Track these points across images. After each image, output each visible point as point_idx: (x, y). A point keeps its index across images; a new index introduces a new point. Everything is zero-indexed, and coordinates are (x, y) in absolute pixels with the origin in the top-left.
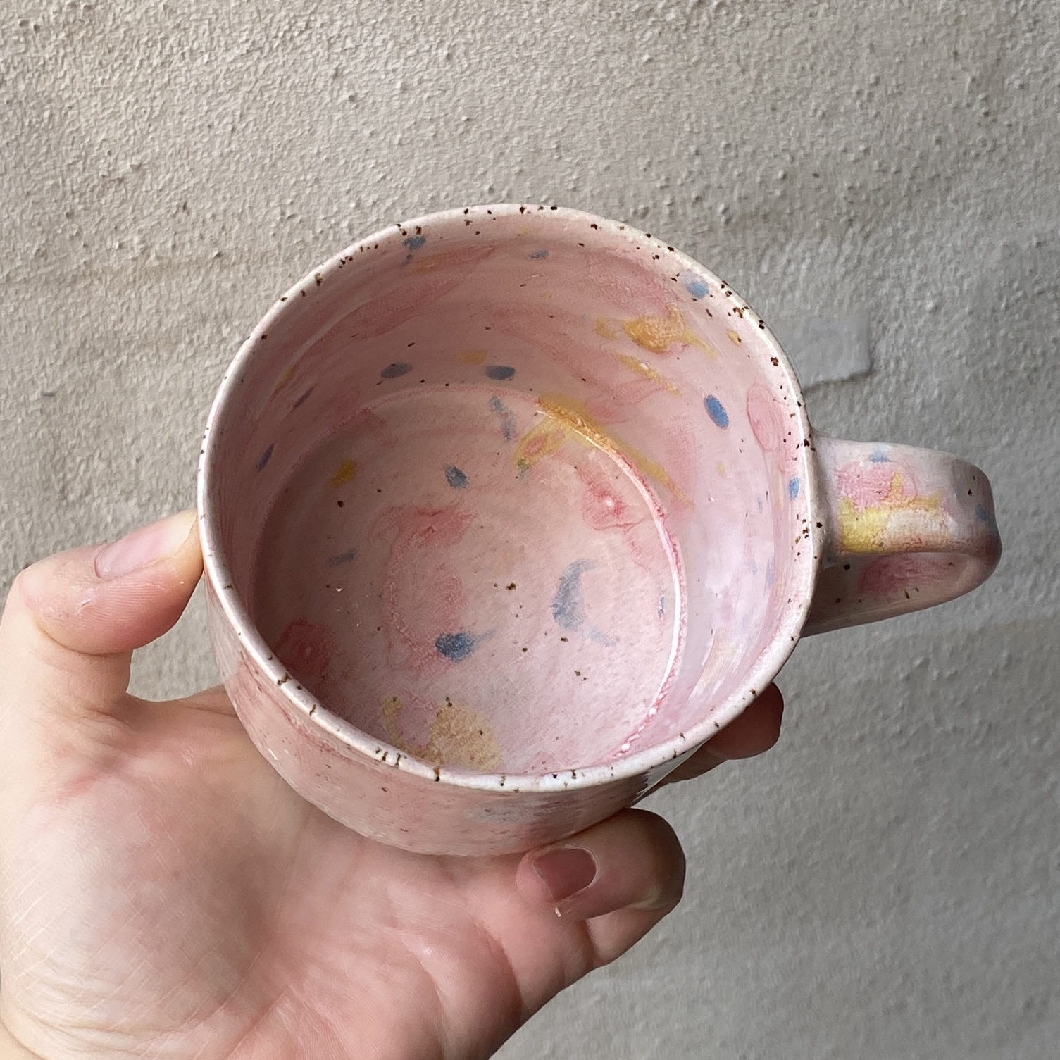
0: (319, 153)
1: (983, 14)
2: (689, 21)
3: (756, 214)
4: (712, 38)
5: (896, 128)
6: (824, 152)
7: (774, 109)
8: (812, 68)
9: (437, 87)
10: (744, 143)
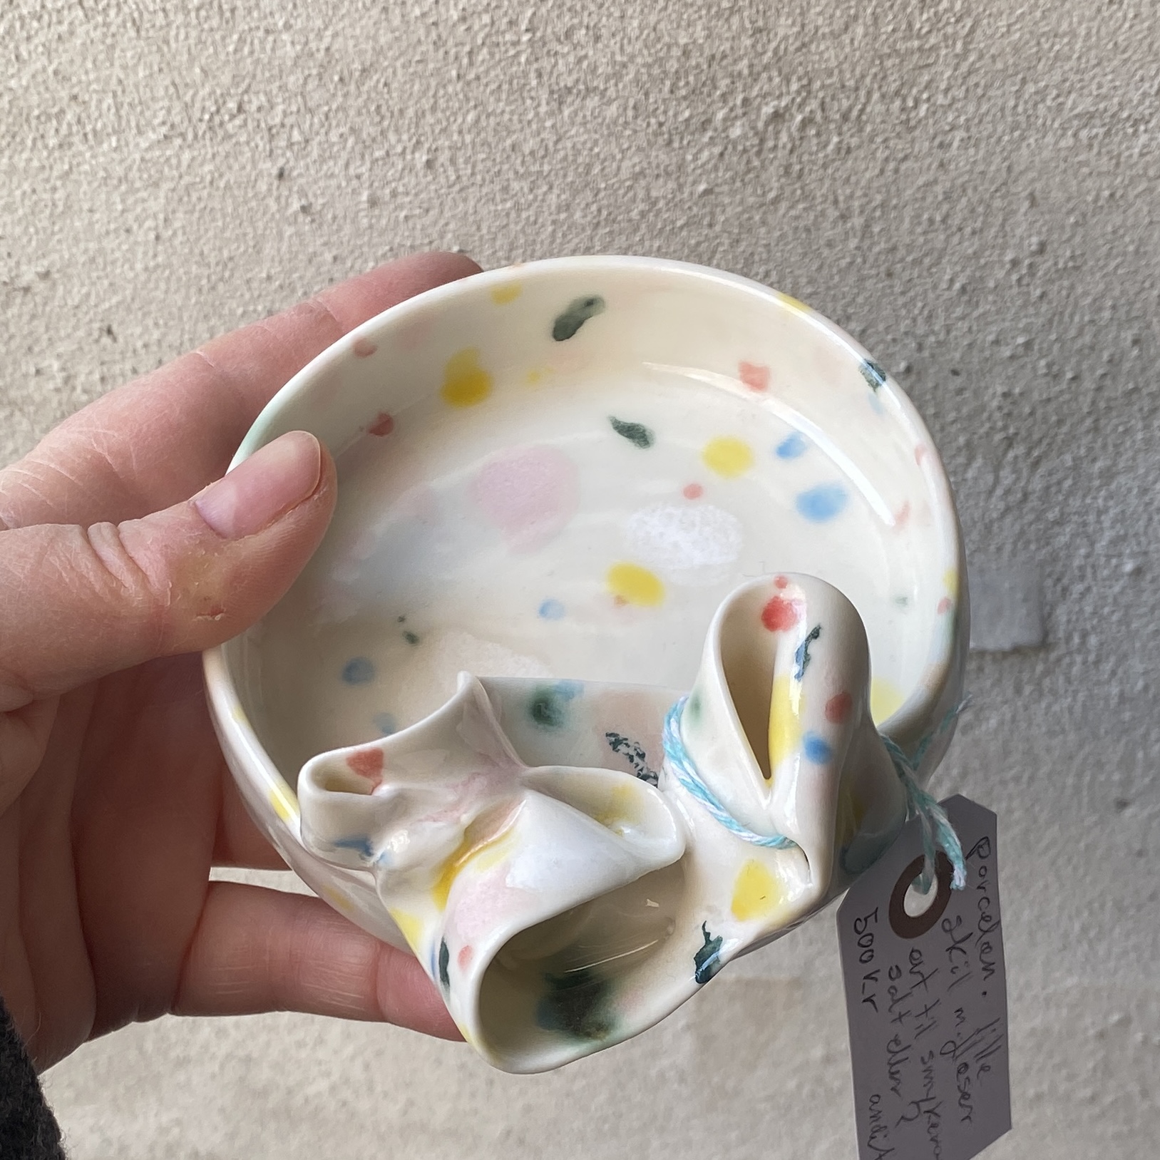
0: (269, 278)
2: (762, 141)
4: (797, 167)
6: (966, 343)
9: (416, 203)
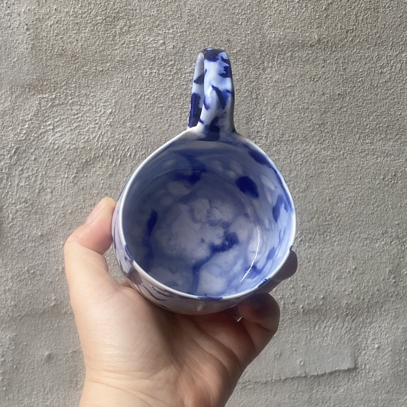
1: (392, 249)
3: (314, 309)
5: (362, 284)
6: (337, 291)
7: (319, 275)
8: (333, 262)
10: (309, 285)
